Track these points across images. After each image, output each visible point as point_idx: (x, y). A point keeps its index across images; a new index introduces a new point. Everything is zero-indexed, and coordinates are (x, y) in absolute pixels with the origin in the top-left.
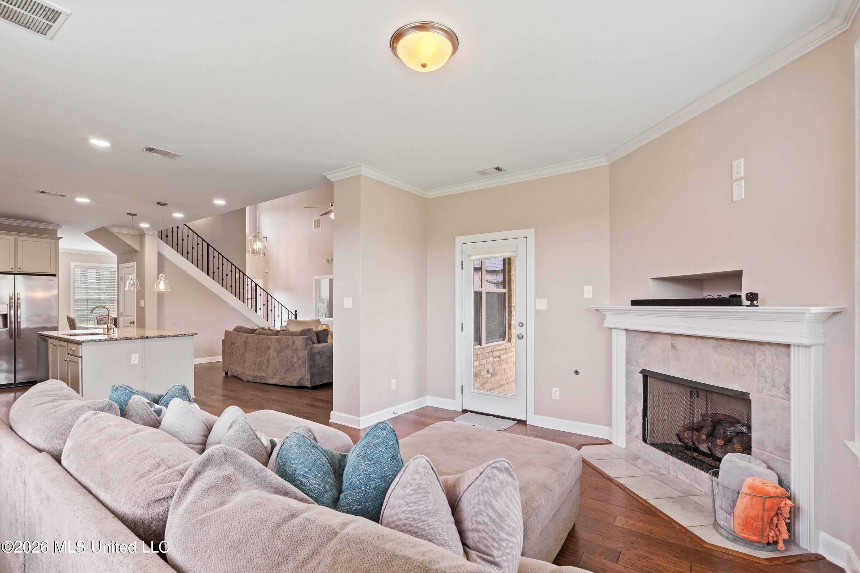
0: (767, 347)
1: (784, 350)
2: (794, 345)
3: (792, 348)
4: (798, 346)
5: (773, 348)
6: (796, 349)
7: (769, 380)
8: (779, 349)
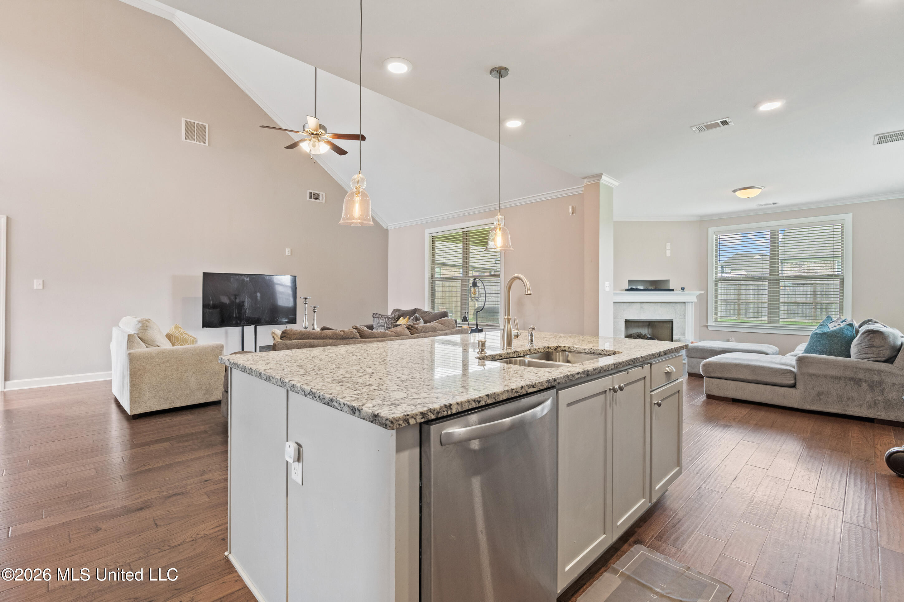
0: (678, 304)
1: (684, 304)
2: (687, 302)
3: (687, 304)
4: (689, 302)
5: (680, 304)
6: (688, 303)
7: (679, 314)
8: (682, 304)
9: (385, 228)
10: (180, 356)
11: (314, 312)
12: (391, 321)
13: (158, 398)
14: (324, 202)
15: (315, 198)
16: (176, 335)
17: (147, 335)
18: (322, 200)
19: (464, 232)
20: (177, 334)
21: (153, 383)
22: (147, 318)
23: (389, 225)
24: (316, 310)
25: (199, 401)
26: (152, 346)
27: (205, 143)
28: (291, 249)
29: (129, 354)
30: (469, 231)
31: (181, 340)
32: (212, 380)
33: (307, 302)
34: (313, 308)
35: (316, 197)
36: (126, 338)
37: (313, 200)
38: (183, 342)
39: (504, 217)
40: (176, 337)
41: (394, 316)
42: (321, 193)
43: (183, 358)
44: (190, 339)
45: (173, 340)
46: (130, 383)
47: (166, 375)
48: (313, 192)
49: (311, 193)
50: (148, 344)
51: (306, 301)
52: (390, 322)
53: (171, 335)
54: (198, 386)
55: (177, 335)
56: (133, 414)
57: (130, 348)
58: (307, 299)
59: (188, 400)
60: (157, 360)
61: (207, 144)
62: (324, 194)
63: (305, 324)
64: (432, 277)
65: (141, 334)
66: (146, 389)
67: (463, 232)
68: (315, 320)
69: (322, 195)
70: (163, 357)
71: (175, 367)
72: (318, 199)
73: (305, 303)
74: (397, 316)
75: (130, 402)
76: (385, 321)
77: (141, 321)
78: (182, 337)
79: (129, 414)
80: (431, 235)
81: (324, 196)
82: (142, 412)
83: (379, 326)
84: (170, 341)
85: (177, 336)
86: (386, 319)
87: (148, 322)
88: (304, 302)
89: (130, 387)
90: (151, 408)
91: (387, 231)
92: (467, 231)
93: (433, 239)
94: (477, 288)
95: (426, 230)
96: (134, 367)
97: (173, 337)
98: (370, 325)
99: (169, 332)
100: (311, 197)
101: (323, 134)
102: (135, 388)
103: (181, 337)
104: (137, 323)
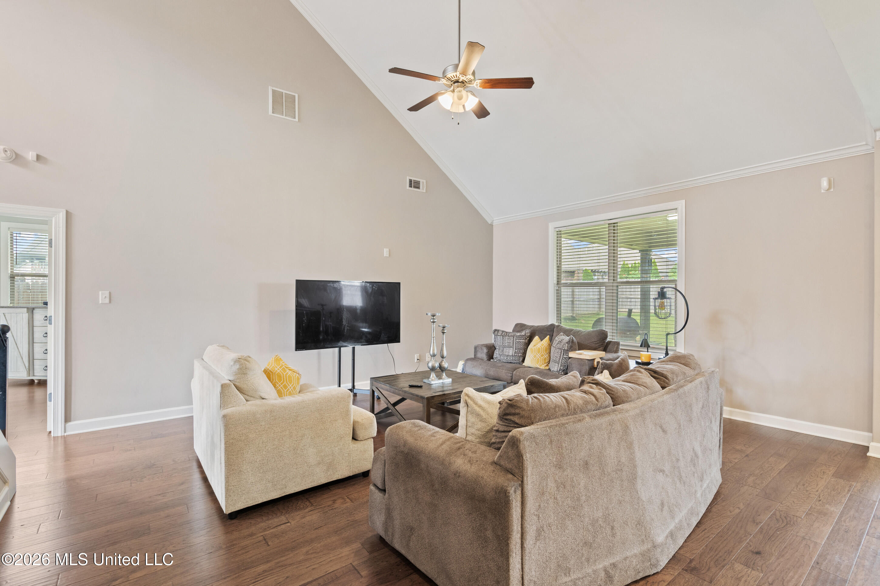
9: (490, 222)
10: (295, 414)
11: (443, 333)
12: (522, 341)
13: (264, 482)
14: (425, 191)
15: (415, 187)
16: (277, 371)
17: (247, 382)
18: (423, 189)
19: (612, 224)
20: (278, 369)
21: (258, 460)
22: (245, 355)
23: (494, 219)
24: (445, 331)
25: (319, 482)
26: (254, 397)
27: (295, 118)
28: (389, 250)
29: (224, 416)
30: (617, 223)
31: (284, 378)
32: (337, 448)
33: (435, 320)
34: (442, 329)
35: (414, 184)
36: (219, 389)
37: (413, 189)
38: (287, 382)
39: (686, 201)
40: (277, 374)
41: (525, 335)
42: (421, 181)
43: (299, 418)
44: (295, 377)
45: (273, 379)
46: (225, 462)
47: (275, 446)
48: (413, 179)
49: (411, 181)
50: (248, 396)
51: (433, 319)
52: (520, 342)
53: (270, 371)
54: (318, 459)
55: (279, 371)
56: (230, 512)
57: (224, 406)
58: (435, 316)
59: (305, 481)
60: (263, 423)
61: (297, 119)
62: (425, 181)
63: (433, 350)
64: (558, 283)
65: (238, 381)
66: (249, 470)
67: (609, 224)
68: (444, 344)
69: (423, 182)
70: (272, 418)
71: (287, 433)
72: (418, 188)
73: (432, 322)
74: (529, 334)
75: (226, 494)
76: (513, 340)
77: (238, 361)
78: (285, 374)
79: (225, 513)
80: (557, 230)
81: (425, 183)
82: (242, 508)
83: (504, 347)
84: (270, 380)
85: (279, 373)
86: (514, 337)
87: (248, 361)
88: (432, 320)
89: (226, 469)
90: (255, 500)
91: (490, 227)
92: (614, 223)
93: (559, 234)
94: (668, 301)
95: (549, 223)
96: (232, 437)
97: (273, 375)
98: (490, 344)
99: (268, 367)
100: (411, 186)
101: (471, 81)
102: (233, 470)
103: (283, 375)
104: (232, 363)
